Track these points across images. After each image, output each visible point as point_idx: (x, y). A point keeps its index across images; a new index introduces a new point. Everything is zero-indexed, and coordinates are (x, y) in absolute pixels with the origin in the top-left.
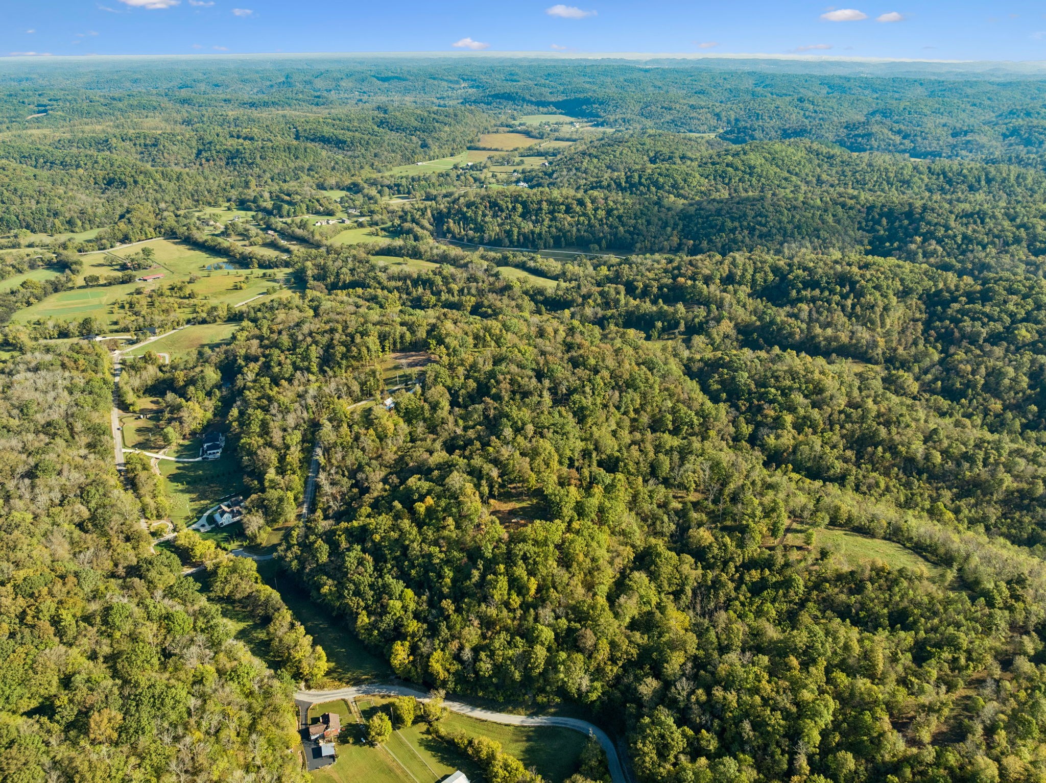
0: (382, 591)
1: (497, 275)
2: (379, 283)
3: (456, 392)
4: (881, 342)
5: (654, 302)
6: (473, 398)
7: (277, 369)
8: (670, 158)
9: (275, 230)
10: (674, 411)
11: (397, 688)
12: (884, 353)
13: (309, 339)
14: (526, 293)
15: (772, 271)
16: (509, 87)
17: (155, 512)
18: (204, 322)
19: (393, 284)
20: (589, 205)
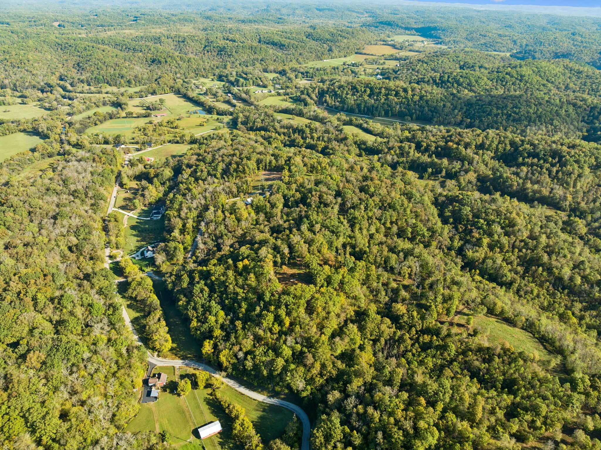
0: (207, 309)
1: (341, 131)
2: (275, 129)
3: (289, 198)
4: (570, 198)
5: (430, 156)
6: (297, 203)
7: (199, 174)
8: (473, 67)
9: (232, 94)
10: (414, 226)
11: (204, 365)
12: (570, 205)
13: (220, 159)
14: (355, 143)
15: (510, 144)
16: (391, 18)
17: (115, 245)
18: (177, 142)
19: (283, 130)
20: (410, 92)
